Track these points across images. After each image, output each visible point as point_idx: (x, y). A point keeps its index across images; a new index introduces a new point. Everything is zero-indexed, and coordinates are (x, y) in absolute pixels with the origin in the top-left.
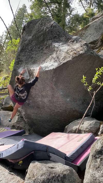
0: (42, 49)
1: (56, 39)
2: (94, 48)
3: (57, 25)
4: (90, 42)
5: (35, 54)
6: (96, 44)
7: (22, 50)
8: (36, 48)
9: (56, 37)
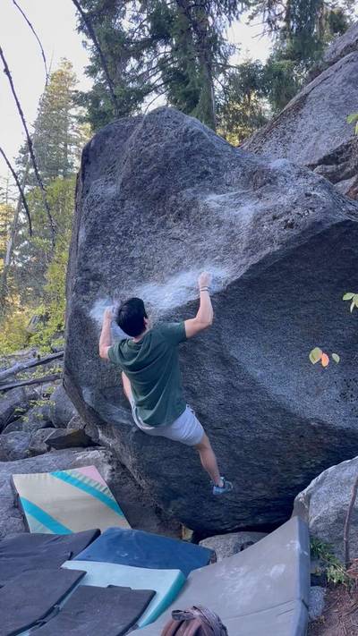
0: (163, 225)
1: (208, 183)
2: (341, 177)
3: (205, 130)
4: (322, 157)
5: (141, 246)
6: (343, 160)
7: (93, 239)
8: (140, 224)
9: (207, 173)
